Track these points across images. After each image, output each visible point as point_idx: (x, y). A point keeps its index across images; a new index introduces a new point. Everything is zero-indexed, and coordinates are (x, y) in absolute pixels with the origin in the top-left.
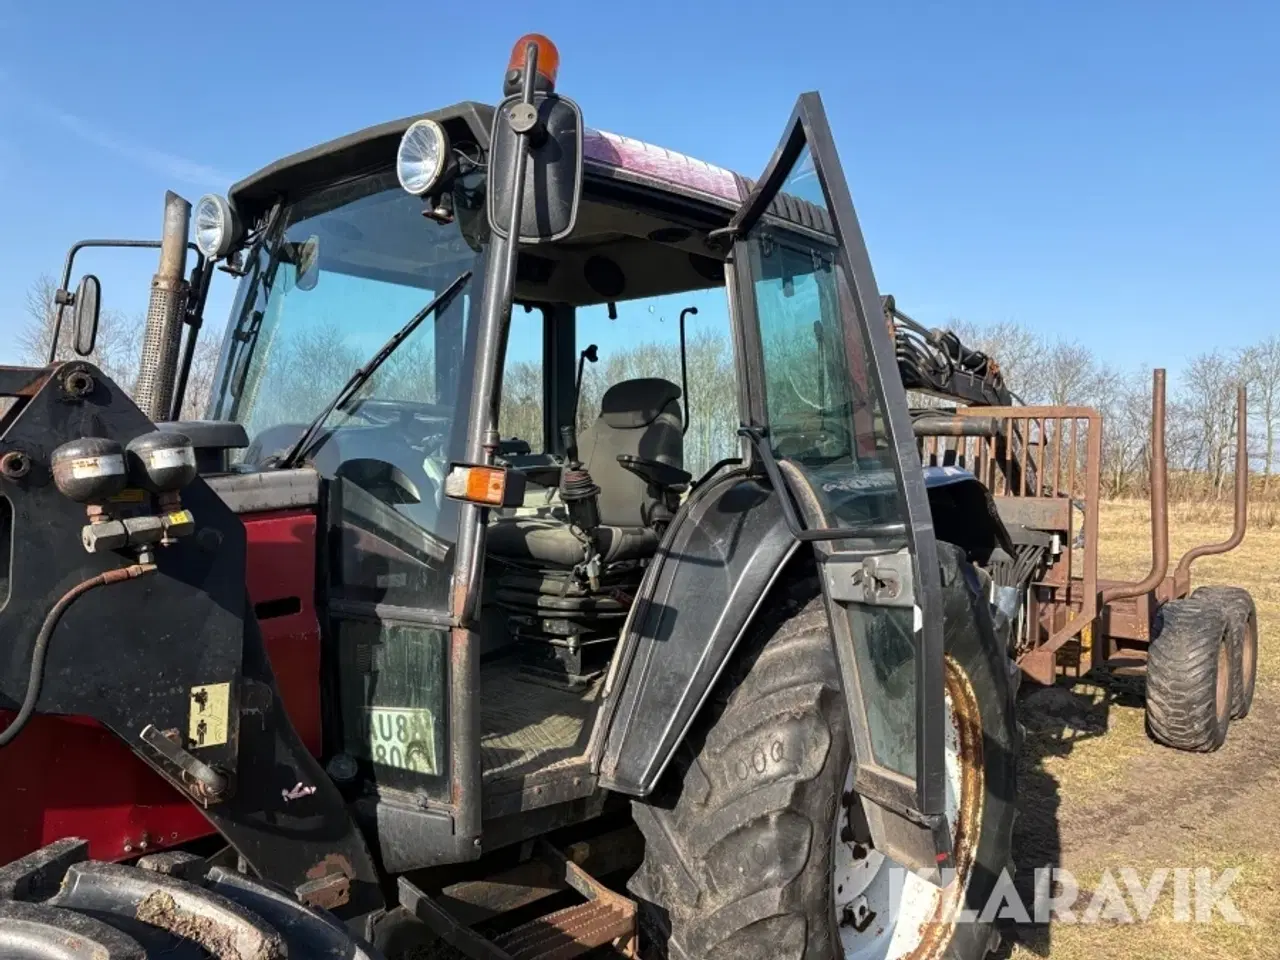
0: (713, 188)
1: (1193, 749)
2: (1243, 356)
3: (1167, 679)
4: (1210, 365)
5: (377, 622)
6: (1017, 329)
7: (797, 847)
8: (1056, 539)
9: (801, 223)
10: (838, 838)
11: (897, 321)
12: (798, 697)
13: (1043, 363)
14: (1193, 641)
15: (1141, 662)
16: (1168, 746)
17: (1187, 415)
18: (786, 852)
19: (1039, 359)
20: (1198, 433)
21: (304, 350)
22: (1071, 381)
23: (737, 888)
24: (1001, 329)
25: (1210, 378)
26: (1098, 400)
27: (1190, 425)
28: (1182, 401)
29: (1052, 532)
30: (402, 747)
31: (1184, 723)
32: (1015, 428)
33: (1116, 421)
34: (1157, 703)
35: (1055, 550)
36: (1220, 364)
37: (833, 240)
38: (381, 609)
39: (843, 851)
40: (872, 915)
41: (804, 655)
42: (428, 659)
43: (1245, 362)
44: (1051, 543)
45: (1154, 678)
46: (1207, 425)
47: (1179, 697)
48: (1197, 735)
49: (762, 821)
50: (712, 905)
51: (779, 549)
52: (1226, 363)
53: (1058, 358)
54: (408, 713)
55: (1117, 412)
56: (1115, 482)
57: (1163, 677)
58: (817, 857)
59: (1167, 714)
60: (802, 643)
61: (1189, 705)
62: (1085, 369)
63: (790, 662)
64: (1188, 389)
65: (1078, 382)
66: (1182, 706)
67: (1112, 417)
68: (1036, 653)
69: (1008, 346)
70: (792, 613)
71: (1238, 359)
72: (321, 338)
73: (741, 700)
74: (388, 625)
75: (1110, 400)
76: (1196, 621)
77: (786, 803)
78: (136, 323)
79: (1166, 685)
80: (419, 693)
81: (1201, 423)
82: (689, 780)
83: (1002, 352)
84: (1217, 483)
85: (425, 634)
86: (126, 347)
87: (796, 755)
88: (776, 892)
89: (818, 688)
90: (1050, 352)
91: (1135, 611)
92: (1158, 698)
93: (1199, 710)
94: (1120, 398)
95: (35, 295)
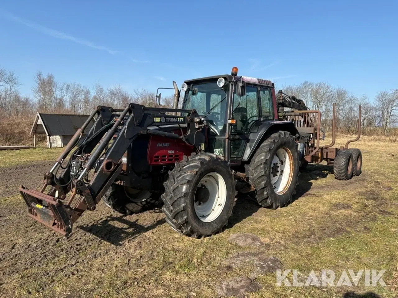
0: (255, 81)
1: (343, 180)
2: (394, 92)
3: (337, 165)
4: (384, 95)
5: (215, 139)
6: (325, 84)
7: (266, 167)
8: (311, 135)
9: (267, 84)
10: (271, 173)
11: (283, 95)
12: (266, 150)
13: (333, 94)
14: (343, 157)
15: (333, 163)
16: (338, 179)
17: (376, 110)
18: (264, 168)
19: (332, 93)
20: (380, 115)
21: (111, 92)
22: (342, 99)
23: (258, 172)
24: (320, 84)
25: (384, 99)
26: (350, 105)
27: (377, 113)
28: (375, 105)
29: (311, 134)
30: (219, 154)
31: (340, 174)
32: (308, 115)
33: (355, 112)
34: (335, 170)
35: (311, 137)
36: (387, 94)
37: (272, 86)
38: (216, 137)
39: (272, 175)
40: (276, 187)
41: (267, 145)
42: (223, 143)
43: (394, 94)
44: (310, 136)
45: (335, 165)
46: (383, 113)
47: (340, 169)
48: (343, 176)
49: (261, 164)
50: (255, 175)
51: (264, 131)
52: (389, 94)
53: (338, 93)
54: (219, 149)
55: (355, 109)
56: (354, 130)
57: (336, 165)
58: (268, 169)
59: (337, 172)
60: (267, 143)
61: (341, 170)
62: (346, 96)
63: (265, 146)
64: (377, 102)
65: (344, 100)
66: (340, 170)
67: (354, 110)
68: (308, 156)
69: (322, 89)
70: (265, 140)
71: (392, 93)
72: (116, 88)
73: (259, 150)
74: (217, 139)
75: (353, 105)
76: (344, 154)
77: (265, 161)
78: (63, 84)
79: (337, 166)
80: (221, 147)
81: (381, 112)
82: (252, 160)
83: (320, 91)
84: (385, 130)
85: (222, 140)
86: (61, 92)
87: (266, 157)
88: (263, 172)
89: (269, 148)
90: (335, 91)
91: (333, 153)
92: (335, 169)
93: (343, 171)
94: (357, 105)
95: (36, 77)
